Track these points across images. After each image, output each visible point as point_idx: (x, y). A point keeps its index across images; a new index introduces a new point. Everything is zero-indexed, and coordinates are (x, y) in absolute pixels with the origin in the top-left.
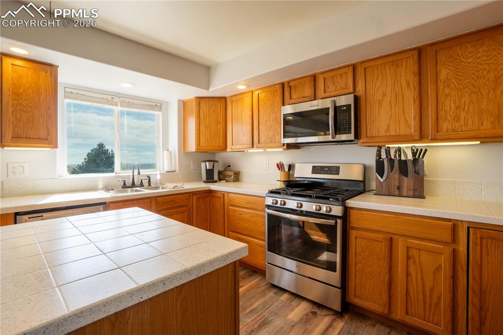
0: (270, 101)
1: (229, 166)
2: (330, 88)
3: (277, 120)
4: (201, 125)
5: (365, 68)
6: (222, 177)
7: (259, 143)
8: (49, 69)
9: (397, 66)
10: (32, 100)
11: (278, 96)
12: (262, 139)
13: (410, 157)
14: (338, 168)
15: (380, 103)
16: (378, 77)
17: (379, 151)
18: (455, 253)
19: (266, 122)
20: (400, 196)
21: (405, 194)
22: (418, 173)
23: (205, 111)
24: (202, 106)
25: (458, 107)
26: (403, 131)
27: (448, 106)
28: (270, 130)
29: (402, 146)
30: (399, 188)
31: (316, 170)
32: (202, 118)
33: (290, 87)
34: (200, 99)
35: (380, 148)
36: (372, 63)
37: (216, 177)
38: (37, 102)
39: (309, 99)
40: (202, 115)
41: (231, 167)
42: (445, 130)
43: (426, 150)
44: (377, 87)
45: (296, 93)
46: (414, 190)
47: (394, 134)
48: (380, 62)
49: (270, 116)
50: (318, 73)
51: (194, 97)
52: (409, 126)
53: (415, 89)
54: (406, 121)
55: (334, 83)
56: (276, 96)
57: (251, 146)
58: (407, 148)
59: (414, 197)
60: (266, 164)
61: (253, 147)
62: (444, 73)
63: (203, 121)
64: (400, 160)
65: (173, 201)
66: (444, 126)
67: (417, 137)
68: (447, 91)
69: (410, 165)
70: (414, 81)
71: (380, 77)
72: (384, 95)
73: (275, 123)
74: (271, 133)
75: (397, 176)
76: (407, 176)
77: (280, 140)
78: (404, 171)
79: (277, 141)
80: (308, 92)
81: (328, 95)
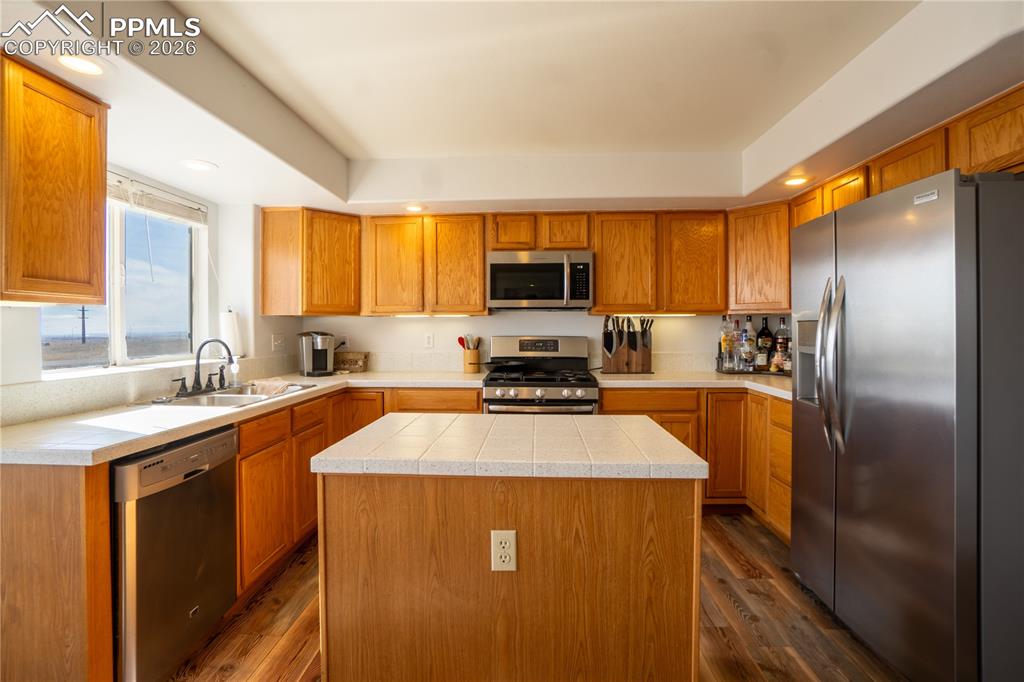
0: (459, 238)
1: (343, 343)
2: (558, 236)
3: (472, 270)
4: (315, 264)
5: (602, 222)
6: (341, 364)
7: (437, 303)
8: (96, 110)
9: (636, 227)
10: (63, 183)
11: (474, 233)
12: (444, 297)
13: (638, 328)
14: (556, 343)
15: (618, 265)
16: (615, 235)
17: (607, 321)
18: (699, 419)
19: (451, 271)
20: (629, 373)
21: (634, 370)
22: (646, 346)
23: (323, 239)
24: (316, 227)
25: (687, 280)
26: (641, 300)
27: (680, 277)
28: (460, 285)
29: (631, 316)
30: (627, 364)
31: (523, 346)
32: (317, 251)
33: (498, 224)
34: (313, 213)
35: (608, 318)
36: (610, 217)
37: (330, 366)
38: (72, 189)
39: (527, 247)
40: (316, 244)
41: (348, 344)
42: (677, 301)
43: (652, 321)
44: (615, 245)
45: (506, 234)
46: (643, 365)
47: (631, 302)
48: (619, 217)
49: (459, 263)
50: (540, 213)
51: (300, 205)
52: (646, 295)
53: (652, 255)
54: (644, 289)
55: (563, 232)
56: (471, 232)
57: (420, 309)
58: (636, 319)
59: (643, 372)
60: (429, 337)
61: (423, 310)
62: (677, 244)
63: (318, 256)
64: (629, 332)
65: (311, 412)
66: (677, 297)
67: (653, 308)
68: (679, 262)
69: (639, 337)
70: (651, 248)
71: (618, 236)
72: (622, 257)
73: (469, 274)
74: (461, 290)
75: (625, 350)
76: (635, 350)
77: (478, 302)
78: (632, 344)
79: (472, 302)
80: (525, 236)
81: (554, 245)
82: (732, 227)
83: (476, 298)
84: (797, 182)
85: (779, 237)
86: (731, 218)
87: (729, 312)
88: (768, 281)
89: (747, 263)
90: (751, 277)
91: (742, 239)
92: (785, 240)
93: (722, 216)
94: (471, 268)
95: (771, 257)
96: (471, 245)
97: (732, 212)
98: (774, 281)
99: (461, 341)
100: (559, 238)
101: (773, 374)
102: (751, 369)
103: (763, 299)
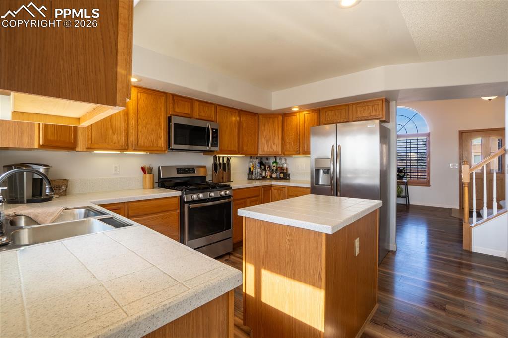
0: (152, 105)
9: (232, 115)
11: (161, 103)
12: (142, 140)
14: (193, 169)
15: (225, 131)
16: (224, 117)
17: (215, 158)
18: (260, 199)
19: (147, 124)
21: (225, 181)
22: (229, 170)
26: (233, 148)
27: (245, 139)
28: (152, 134)
31: (179, 171)
33: (174, 100)
36: (223, 108)
39: (188, 116)
42: (244, 150)
44: (224, 122)
45: (178, 108)
46: (228, 178)
47: (230, 149)
48: (226, 109)
49: (151, 120)
52: (235, 146)
53: (237, 128)
54: (234, 143)
55: (204, 111)
56: (159, 102)
57: (126, 148)
58: (225, 157)
60: (116, 167)
61: (129, 148)
64: (223, 163)
66: (244, 148)
67: (237, 152)
69: (227, 165)
71: (226, 118)
72: (227, 127)
73: (158, 127)
74: (153, 137)
75: (222, 172)
76: (225, 171)
77: (163, 145)
78: (224, 170)
79: (160, 145)
80: (187, 110)
81: (201, 118)
82: (261, 121)
83: (162, 142)
84: (295, 109)
85: (278, 127)
86: (260, 117)
87: (259, 155)
88: (274, 144)
89: (266, 136)
90: (268, 141)
91: (264, 126)
92: (280, 129)
93: (257, 115)
94: (159, 124)
95: (275, 134)
96: (159, 110)
97: (260, 114)
98: (276, 143)
99: (143, 169)
100: (203, 114)
101: (269, 179)
102: (261, 178)
103: (272, 150)
